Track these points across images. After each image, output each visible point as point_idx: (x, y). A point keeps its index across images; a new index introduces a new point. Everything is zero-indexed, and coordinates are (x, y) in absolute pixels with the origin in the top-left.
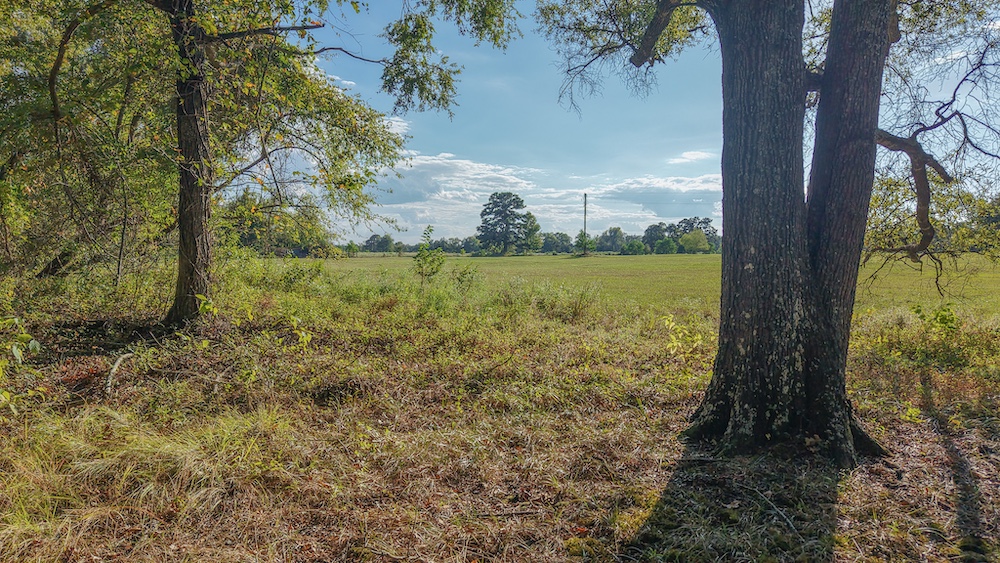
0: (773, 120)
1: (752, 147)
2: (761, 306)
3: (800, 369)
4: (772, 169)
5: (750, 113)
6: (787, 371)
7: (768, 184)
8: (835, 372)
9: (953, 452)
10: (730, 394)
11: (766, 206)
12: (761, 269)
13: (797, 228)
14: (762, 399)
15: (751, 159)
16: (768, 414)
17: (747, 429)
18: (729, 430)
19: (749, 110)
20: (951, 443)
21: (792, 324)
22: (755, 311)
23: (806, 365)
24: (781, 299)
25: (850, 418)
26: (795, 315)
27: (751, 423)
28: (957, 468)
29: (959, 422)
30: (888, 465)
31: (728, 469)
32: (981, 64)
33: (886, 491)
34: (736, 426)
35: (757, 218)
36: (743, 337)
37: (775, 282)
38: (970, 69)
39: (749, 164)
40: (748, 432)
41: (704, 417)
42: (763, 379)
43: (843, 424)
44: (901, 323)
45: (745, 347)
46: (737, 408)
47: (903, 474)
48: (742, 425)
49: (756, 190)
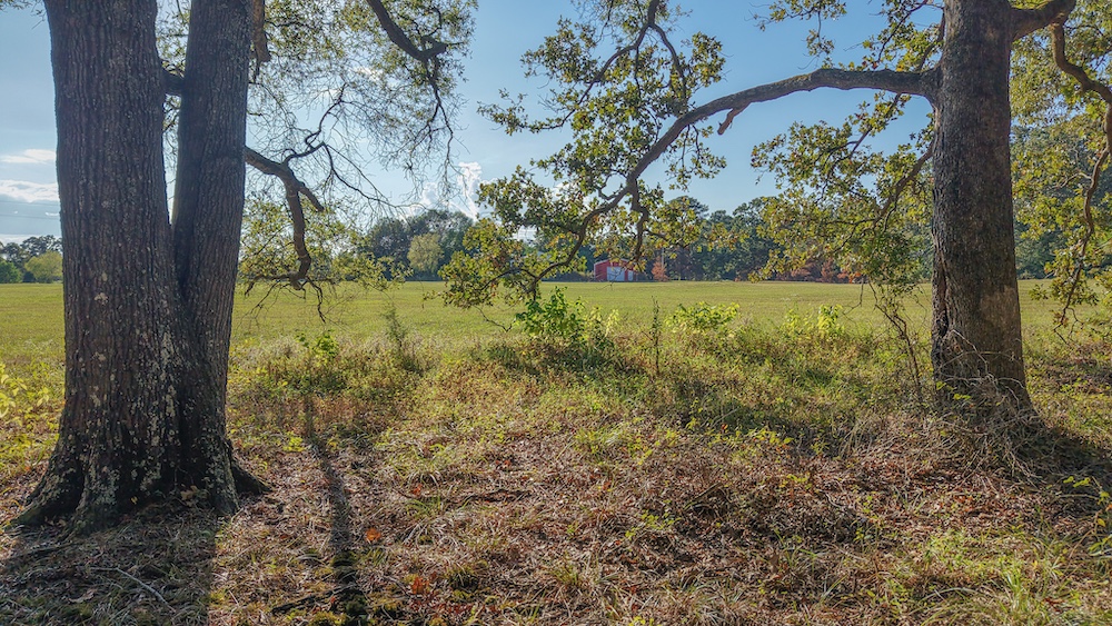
0: (123, 120)
1: (97, 150)
2: (119, 345)
3: (173, 414)
4: (125, 180)
5: (93, 107)
6: (157, 418)
7: (120, 198)
8: (212, 412)
9: (330, 474)
10: (83, 458)
11: (120, 223)
12: (117, 300)
13: (161, 252)
14: (126, 458)
15: (97, 164)
16: (134, 474)
17: (108, 496)
18: (82, 503)
19: (91, 103)
20: (329, 465)
21: (160, 362)
22: (112, 351)
23: (180, 409)
24: (145, 335)
25: (231, 460)
26: (164, 352)
27: (112, 490)
28: (333, 489)
29: (335, 444)
30: (270, 501)
31: (80, 553)
32: (340, 101)
33: (267, 528)
34: (92, 496)
35: (109, 237)
36: (97, 384)
37: (135, 314)
38: (332, 104)
39: (95, 170)
40: (109, 500)
41: (46, 494)
42: (125, 432)
43: (223, 468)
44: (288, 353)
45: (100, 395)
46: (93, 473)
47: (284, 508)
48: (100, 493)
49: (106, 204)
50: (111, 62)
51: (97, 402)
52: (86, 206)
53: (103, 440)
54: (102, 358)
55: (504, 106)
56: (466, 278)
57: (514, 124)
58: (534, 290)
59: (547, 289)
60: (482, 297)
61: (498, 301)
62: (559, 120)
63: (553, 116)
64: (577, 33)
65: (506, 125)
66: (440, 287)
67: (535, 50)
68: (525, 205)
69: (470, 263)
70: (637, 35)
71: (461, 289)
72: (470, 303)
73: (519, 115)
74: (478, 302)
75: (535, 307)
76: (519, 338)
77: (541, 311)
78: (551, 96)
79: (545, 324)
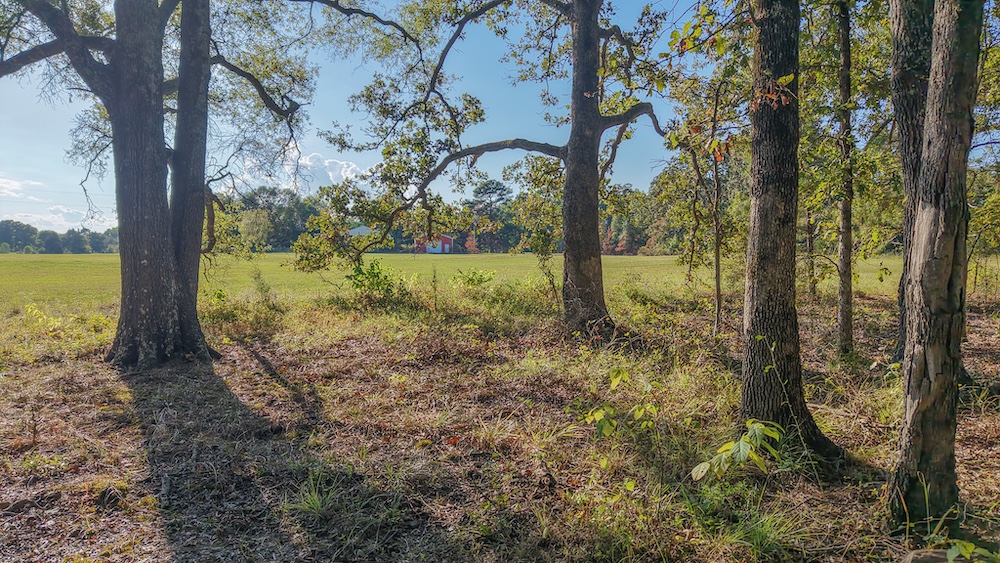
2: (154, 285)
3: (177, 319)
4: (155, 205)
6: (171, 320)
7: (153, 214)
10: (137, 338)
12: (152, 263)
16: (163, 346)
21: (171, 294)
24: (165, 280)
25: (205, 342)
26: (173, 289)
27: (154, 352)
34: (147, 354)
37: (161, 270)
40: (154, 357)
41: (120, 355)
42: (158, 326)
43: (203, 346)
45: (145, 309)
46: (145, 345)
48: (150, 353)
49: (146, 217)
50: (147, 149)
51: (143, 312)
52: (137, 218)
53: (148, 329)
54: (145, 291)
55: (336, 133)
56: (311, 251)
57: (343, 145)
58: (358, 259)
59: (367, 258)
60: (322, 265)
61: (334, 268)
62: (375, 144)
63: (371, 141)
64: (388, 83)
65: (337, 145)
66: (293, 257)
67: (358, 94)
68: (351, 201)
69: (313, 242)
70: (425, 94)
71: (307, 259)
72: (314, 268)
73: (346, 139)
74: (319, 268)
75: (359, 271)
76: (349, 292)
77: (363, 274)
78: (370, 125)
79: (366, 283)
